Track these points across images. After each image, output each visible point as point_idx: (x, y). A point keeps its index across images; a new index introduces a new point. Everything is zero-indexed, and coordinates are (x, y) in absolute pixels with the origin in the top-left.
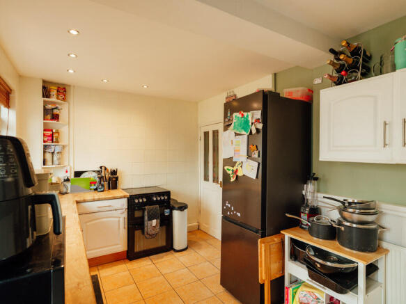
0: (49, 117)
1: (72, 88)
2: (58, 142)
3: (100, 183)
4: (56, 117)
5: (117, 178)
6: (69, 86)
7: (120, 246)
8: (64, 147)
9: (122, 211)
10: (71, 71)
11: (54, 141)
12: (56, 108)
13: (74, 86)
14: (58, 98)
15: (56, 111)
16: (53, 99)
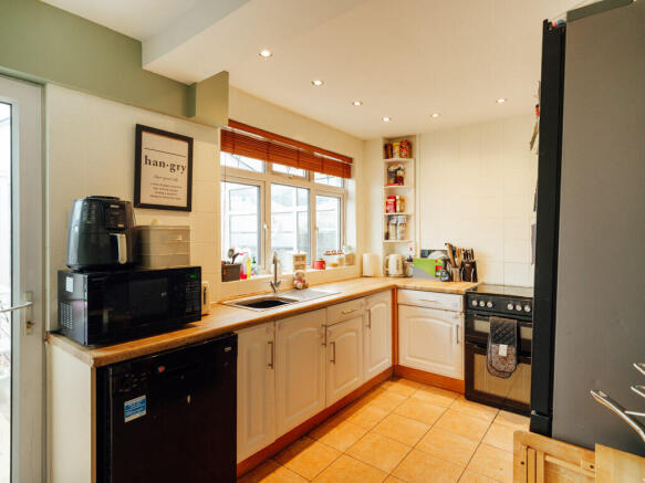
0: (392, 181)
1: (417, 138)
2: (401, 211)
3: (445, 268)
4: (399, 180)
5: (473, 265)
6: (414, 136)
7: (452, 368)
8: (408, 217)
9: (454, 314)
10: (386, 119)
11: (398, 209)
12: (399, 169)
13: (420, 135)
14: (401, 156)
15: (400, 173)
16: (396, 158)
